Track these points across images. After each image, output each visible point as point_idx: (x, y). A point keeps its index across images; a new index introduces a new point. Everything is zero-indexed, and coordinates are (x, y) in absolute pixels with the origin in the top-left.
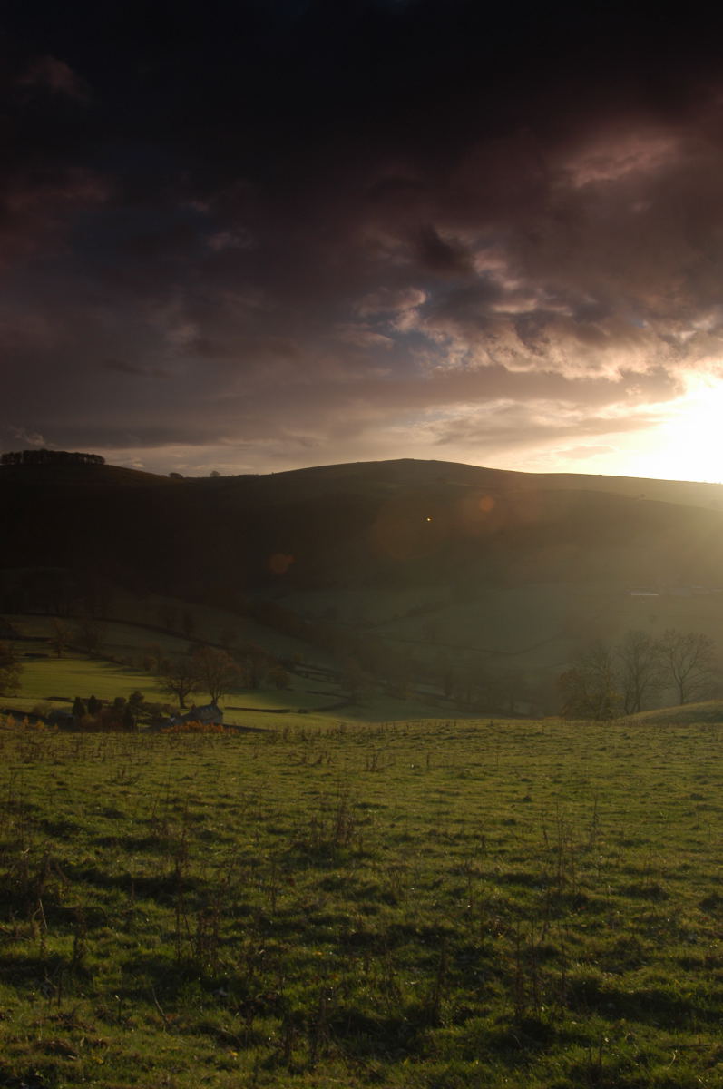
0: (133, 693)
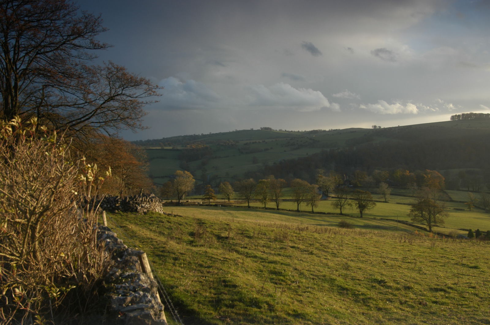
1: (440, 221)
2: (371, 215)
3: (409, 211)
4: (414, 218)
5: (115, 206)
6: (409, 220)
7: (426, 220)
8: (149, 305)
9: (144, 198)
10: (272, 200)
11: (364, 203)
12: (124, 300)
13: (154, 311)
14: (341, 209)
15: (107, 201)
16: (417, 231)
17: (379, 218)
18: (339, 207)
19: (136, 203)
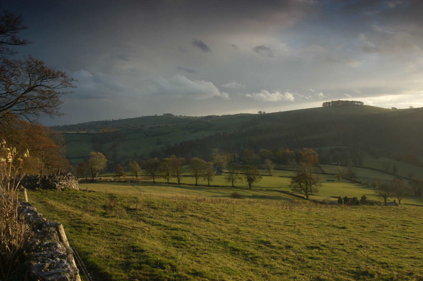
1: (315, 191)
2: (258, 187)
3: (289, 183)
4: (293, 188)
5: (36, 184)
6: (290, 190)
7: (304, 190)
8: (65, 270)
9: (61, 176)
10: (174, 176)
11: (252, 177)
12: (43, 267)
13: (70, 275)
14: (233, 182)
15: (28, 180)
16: (297, 199)
17: (265, 189)
18: (231, 180)
19: (55, 181)
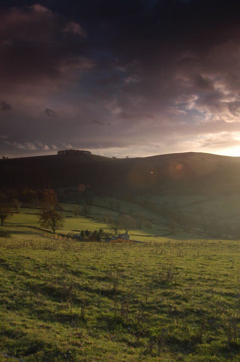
0: (100, 229)
2: (9, 223)
3: (38, 219)
4: (42, 224)
6: (38, 226)
7: (51, 225)
11: (4, 214)
17: (15, 225)
